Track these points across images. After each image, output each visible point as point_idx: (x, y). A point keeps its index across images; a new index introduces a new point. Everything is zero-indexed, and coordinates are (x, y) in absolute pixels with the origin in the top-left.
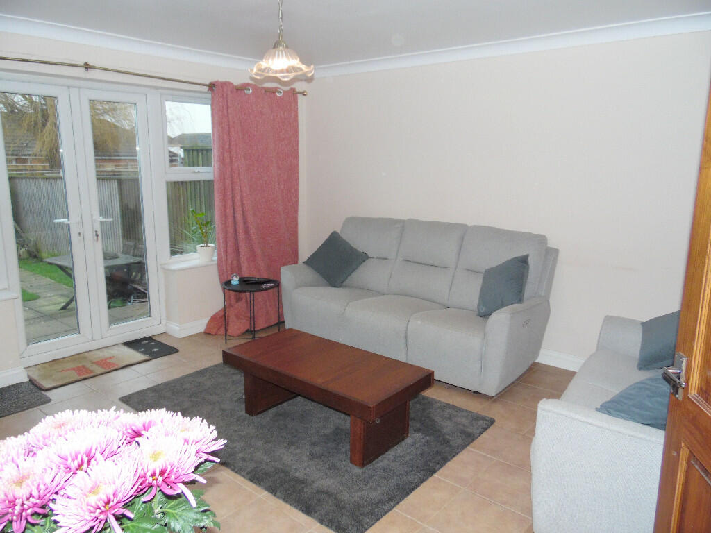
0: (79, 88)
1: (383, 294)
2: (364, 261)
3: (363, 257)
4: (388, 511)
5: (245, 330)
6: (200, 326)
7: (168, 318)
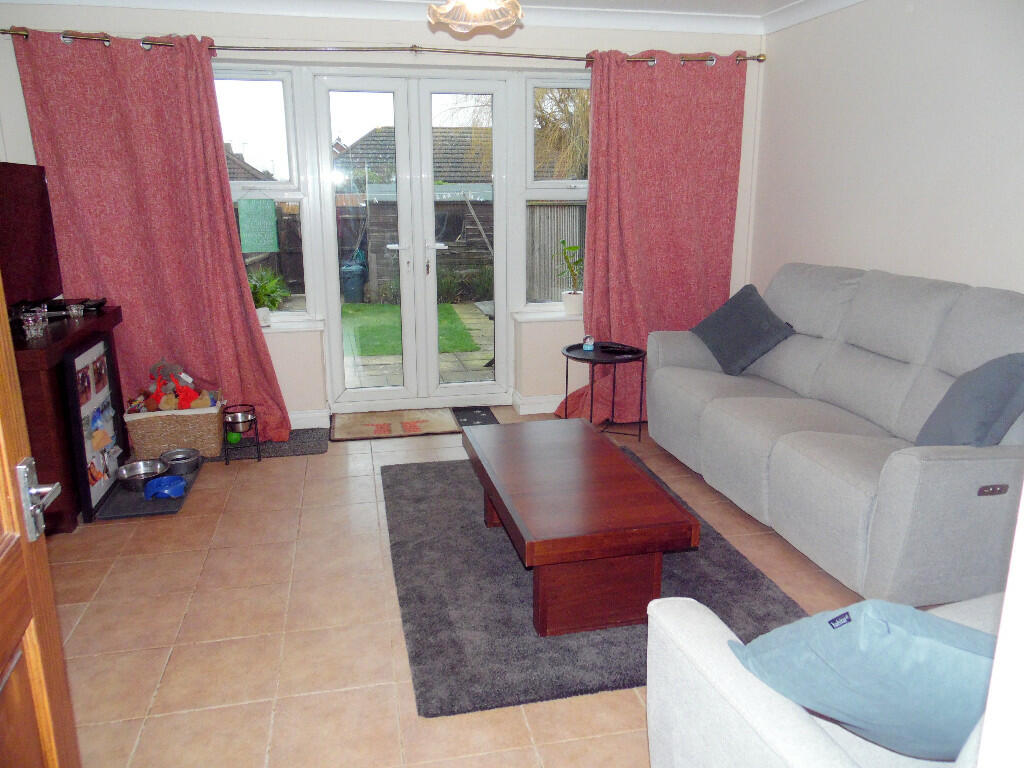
0: (407, 78)
1: (802, 397)
2: (786, 338)
3: (787, 331)
4: (509, 704)
5: (603, 419)
6: (552, 404)
7: (516, 387)
